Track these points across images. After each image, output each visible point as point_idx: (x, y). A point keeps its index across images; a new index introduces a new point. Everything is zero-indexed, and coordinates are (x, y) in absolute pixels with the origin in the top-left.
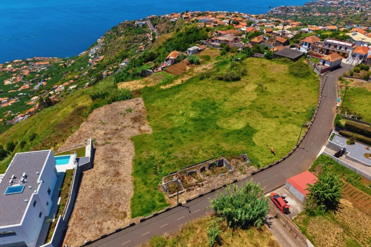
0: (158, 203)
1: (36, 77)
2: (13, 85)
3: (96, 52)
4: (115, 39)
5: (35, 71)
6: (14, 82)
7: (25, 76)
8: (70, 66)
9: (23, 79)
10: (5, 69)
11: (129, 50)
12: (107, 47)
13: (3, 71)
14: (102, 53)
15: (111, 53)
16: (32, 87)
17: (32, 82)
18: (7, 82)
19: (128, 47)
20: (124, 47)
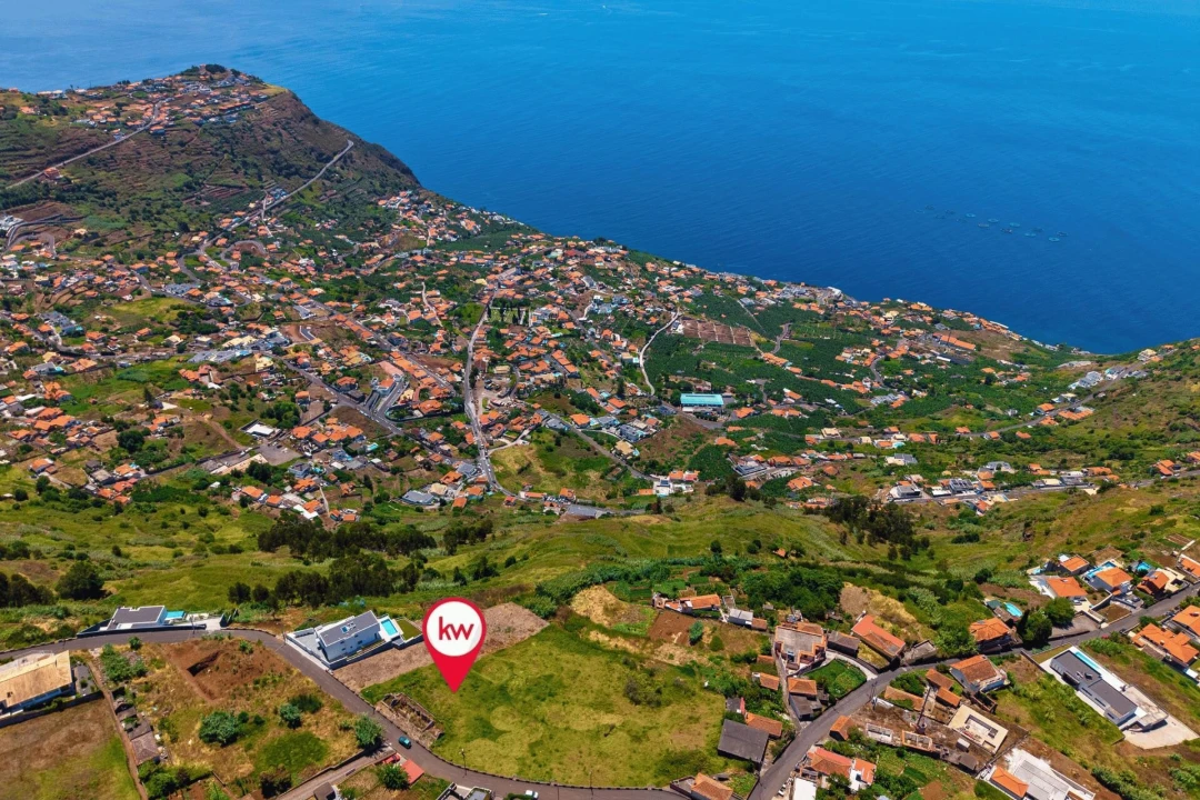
0: (375, 699)
1: (903, 374)
2: (846, 367)
3: (1097, 387)
4: (1179, 379)
5: (919, 357)
6: (856, 362)
7: (888, 359)
8: (999, 388)
9: (879, 365)
10: (876, 318)
11: (1165, 442)
12: (1134, 390)
13: (869, 322)
14: (1102, 399)
15: (1117, 416)
16: (874, 393)
17: (887, 383)
18: (846, 356)
19: (1174, 429)
20: (1164, 419)
